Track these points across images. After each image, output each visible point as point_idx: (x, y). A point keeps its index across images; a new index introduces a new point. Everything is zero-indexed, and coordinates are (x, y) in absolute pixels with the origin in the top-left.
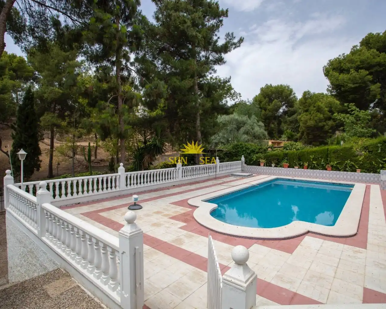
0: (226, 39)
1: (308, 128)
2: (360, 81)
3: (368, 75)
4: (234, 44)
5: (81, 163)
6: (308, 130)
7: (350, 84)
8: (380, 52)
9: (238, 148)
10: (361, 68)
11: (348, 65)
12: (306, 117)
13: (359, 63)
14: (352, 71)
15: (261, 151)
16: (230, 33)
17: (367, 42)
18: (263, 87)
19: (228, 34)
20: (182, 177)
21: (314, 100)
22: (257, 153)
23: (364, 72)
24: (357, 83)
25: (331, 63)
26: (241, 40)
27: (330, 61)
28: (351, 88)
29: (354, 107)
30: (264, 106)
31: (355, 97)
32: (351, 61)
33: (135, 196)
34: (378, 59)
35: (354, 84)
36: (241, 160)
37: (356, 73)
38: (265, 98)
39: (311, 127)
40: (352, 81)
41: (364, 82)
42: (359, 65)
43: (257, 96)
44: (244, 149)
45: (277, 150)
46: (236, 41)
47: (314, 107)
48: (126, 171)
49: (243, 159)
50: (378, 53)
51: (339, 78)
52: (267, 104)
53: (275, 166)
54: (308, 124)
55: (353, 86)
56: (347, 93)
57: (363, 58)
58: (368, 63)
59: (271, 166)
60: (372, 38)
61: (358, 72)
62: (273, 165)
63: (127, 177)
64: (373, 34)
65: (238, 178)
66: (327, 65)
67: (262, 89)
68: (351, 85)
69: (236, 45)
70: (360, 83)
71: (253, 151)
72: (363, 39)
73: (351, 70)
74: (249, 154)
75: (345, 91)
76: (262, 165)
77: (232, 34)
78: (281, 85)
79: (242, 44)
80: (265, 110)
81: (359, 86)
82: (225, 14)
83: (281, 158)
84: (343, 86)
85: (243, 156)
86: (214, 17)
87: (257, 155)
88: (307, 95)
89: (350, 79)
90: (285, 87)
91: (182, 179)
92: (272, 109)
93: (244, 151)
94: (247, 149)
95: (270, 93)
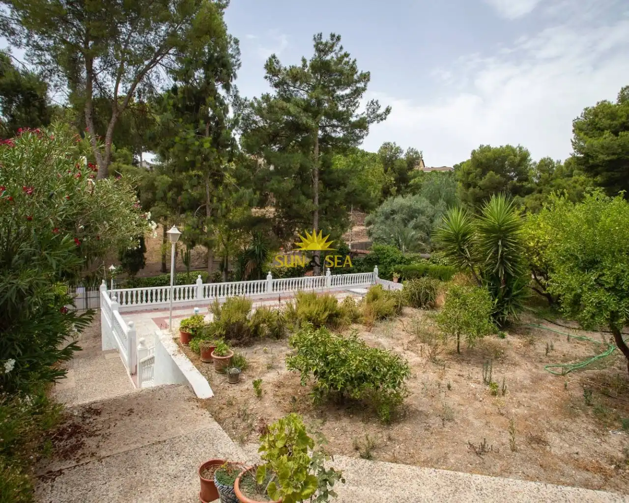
0: (368, 110)
2: (620, 150)
4: (378, 116)
5: (200, 256)
7: (602, 154)
9: (379, 254)
11: (606, 122)
13: (624, 119)
14: (607, 133)
15: (404, 260)
16: (374, 101)
19: (372, 101)
22: (401, 263)
24: (614, 154)
25: (588, 112)
26: (388, 111)
27: (586, 109)
28: (604, 161)
30: (474, 181)
31: (613, 175)
32: (612, 115)
33: (196, 309)
35: (608, 155)
36: (372, 271)
37: (613, 137)
38: (477, 167)
40: (607, 149)
42: (624, 123)
44: (386, 255)
45: (423, 261)
48: (203, 283)
49: (376, 269)
52: (478, 178)
55: (608, 158)
63: (205, 288)
66: (581, 116)
67: (474, 153)
68: (604, 156)
69: (381, 118)
70: (619, 154)
71: (394, 261)
73: (606, 131)
74: (389, 263)
76: (395, 280)
77: (377, 102)
78: (508, 147)
79: (389, 116)
80: (474, 187)
81: (618, 159)
82: (365, 78)
84: (592, 158)
85: (376, 266)
86: (348, 85)
87: (396, 266)
88: (546, 165)
89: (602, 147)
90: (513, 150)
91: (272, 292)
92: (484, 185)
93: (385, 258)
94: (388, 256)
95: (484, 161)
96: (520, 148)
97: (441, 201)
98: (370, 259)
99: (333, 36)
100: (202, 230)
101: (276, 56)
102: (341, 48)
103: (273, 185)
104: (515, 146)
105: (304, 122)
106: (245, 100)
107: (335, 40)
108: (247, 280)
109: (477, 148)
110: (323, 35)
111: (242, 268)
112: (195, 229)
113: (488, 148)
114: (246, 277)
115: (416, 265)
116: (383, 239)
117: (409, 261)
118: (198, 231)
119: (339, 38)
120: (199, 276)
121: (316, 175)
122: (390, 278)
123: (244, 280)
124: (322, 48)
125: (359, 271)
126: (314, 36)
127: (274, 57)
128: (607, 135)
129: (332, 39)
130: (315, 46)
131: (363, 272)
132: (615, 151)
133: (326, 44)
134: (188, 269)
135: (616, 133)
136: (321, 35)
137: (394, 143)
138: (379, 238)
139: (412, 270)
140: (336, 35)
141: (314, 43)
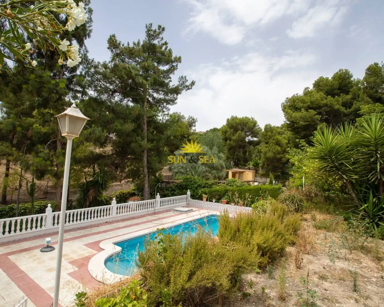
0: (179, 82)
1: (268, 159)
2: (310, 120)
3: (316, 115)
4: (187, 86)
6: (268, 161)
8: (327, 96)
9: (188, 182)
10: (311, 108)
11: (301, 105)
12: (265, 149)
13: (309, 104)
15: (207, 185)
16: (184, 76)
17: (319, 84)
18: (229, 118)
19: (182, 77)
20: (117, 213)
21: (274, 133)
22: (204, 187)
23: (312, 112)
25: (288, 100)
26: (193, 83)
27: (287, 98)
28: (303, 125)
29: (304, 143)
30: (229, 136)
31: (307, 133)
32: (303, 101)
33: (48, 239)
34: (325, 101)
35: (305, 122)
36: (186, 194)
38: (231, 129)
39: (270, 158)
40: (303, 118)
41: (314, 121)
42: (309, 105)
43: (224, 126)
44: (193, 182)
45: (221, 185)
46: (188, 83)
47: (274, 140)
48: (52, 212)
49: (189, 193)
50: (325, 96)
51: (293, 116)
52: (232, 135)
53: (216, 202)
54: (267, 156)
55: (304, 124)
56: (300, 130)
57: (313, 99)
58: (317, 104)
59: (212, 202)
60: (323, 81)
61: (308, 112)
62: (214, 201)
63: (54, 217)
64: (323, 78)
65: (176, 213)
66: (285, 102)
67: (228, 120)
68: (302, 122)
69: (188, 88)
70: (309, 122)
71: (200, 186)
72: (316, 81)
73: (302, 109)
74: (197, 188)
75: (298, 128)
76: (205, 199)
77: (185, 77)
78: (246, 117)
79: (193, 87)
80: (230, 140)
81: (309, 125)
82: (179, 60)
83: (222, 194)
84: (296, 123)
85: (189, 190)
86: (167, 63)
87: (202, 190)
88: (269, 128)
89: (301, 117)
90: (250, 119)
91: (117, 216)
92: (236, 139)
93: (192, 184)
94: (195, 183)
95: (234, 124)
96: (252, 119)
97: (215, 148)
98: (181, 186)
99: (160, 27)
100: (52, 162)
101: (116, 36)
102: (162, 39)
103: (116, 126)
104: (250, 117)
105: (141, 81)
106: (93, 61)
107: (161, 30)
108: (88, 207)
109: (230, 117)
110: (152, 25)
111: (84, 196)
112: (46, 161)
113: (236, 118)
114: (88, 203)
115: (218, 188)
116: (181, 172)
117: (210, 186)
118: (49, 162)
119: (163, 29)
120: (49, 205)
121: (145, 123)
122: (201, 198)
123: (85, 207)
124: (152, 34)
125: (173, 195)
126: (146, 25)
127: (114, 36)
128: (303, 111)
129: (159, 29)
130: (146, 32)
131: (176, 195)
132: (307, 120)
133: (155, 31)
134: (33, 200)
135: (307, 111)
136: (151, 25)
137: (180, 113)
138: (178, 172)
139: (215, 192)
140: (162, 27)
141: (146, 30)
